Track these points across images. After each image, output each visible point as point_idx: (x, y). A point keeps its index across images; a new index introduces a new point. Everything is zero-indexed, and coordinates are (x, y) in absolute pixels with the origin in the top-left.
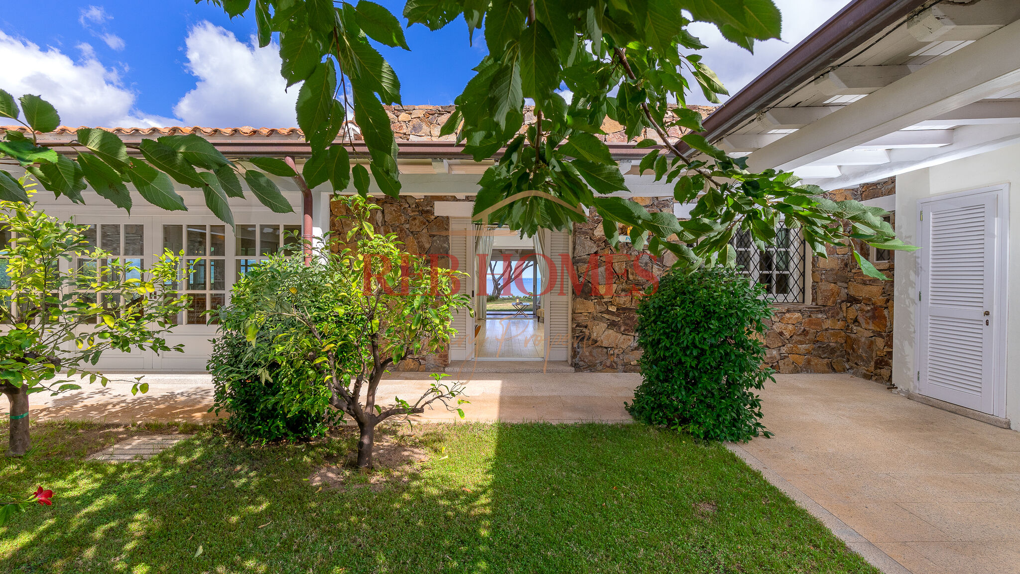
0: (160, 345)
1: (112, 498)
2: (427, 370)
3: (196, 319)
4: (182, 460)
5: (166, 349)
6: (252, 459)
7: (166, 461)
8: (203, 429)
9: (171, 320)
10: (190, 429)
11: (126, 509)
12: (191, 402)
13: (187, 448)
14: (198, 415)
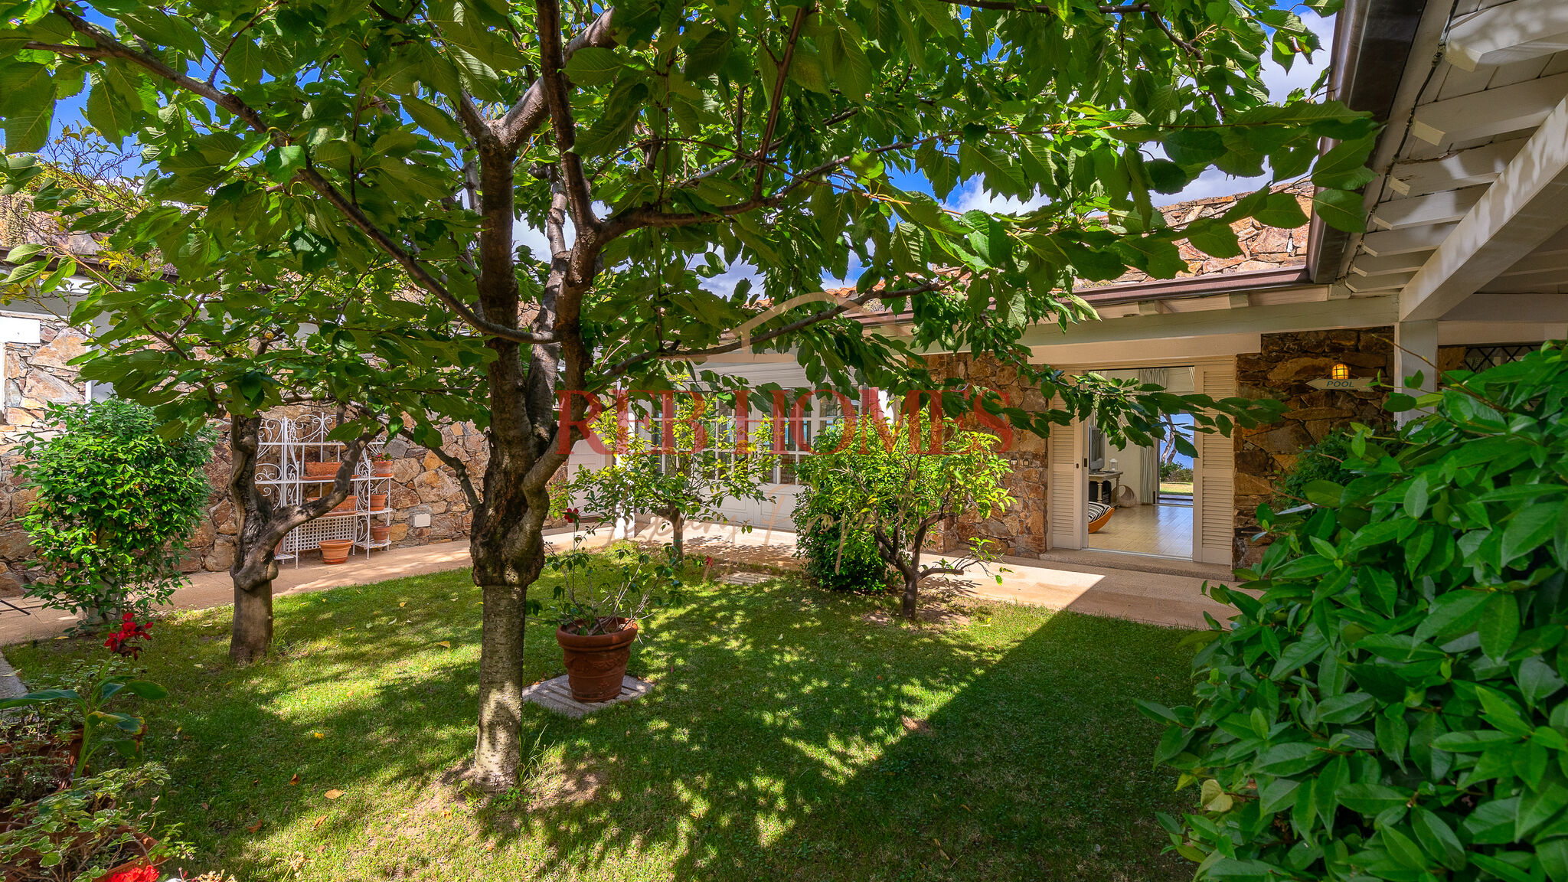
0: (759, 496)
1: (724, 601)
2: (1017, 554)
3: (787, 479)
4: (766, 590)
5: (764, 499)
6: (817, 598)
7: (759, 588)
8: (782, 573)
9: (767, 479)
10: (775, 571)
11: (733, 608)
12: (776, 552)
13: (770, 584)
14: (780, 563)
